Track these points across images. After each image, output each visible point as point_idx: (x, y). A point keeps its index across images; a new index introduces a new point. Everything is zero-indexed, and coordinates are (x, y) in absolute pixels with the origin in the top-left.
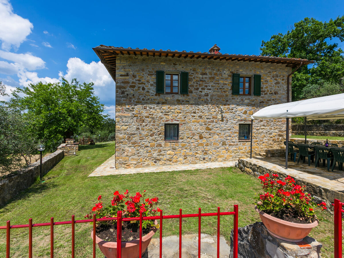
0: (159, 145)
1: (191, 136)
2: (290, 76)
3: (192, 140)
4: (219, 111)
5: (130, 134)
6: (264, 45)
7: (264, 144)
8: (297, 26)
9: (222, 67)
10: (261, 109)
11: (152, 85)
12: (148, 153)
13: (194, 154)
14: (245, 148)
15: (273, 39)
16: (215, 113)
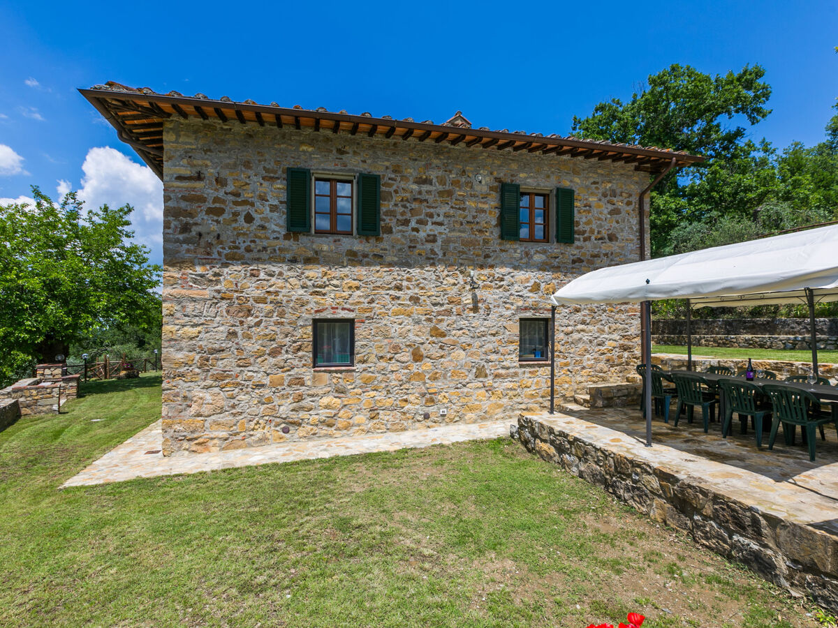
0: (297, 381)
1: (388, 352)
2: (646, 195)
3: (393, 366)
4: (466, 283)
5: (209, 349)
6: (578, 127)
7: (584, 371)
8: (653, 82)
9: (472, 164)
10: (575, 277)
11: (273, 208)
12: (264, 404)
13: (398, 403)
14: (537, 383)
15: (599, 113)
16: (455, 289)
